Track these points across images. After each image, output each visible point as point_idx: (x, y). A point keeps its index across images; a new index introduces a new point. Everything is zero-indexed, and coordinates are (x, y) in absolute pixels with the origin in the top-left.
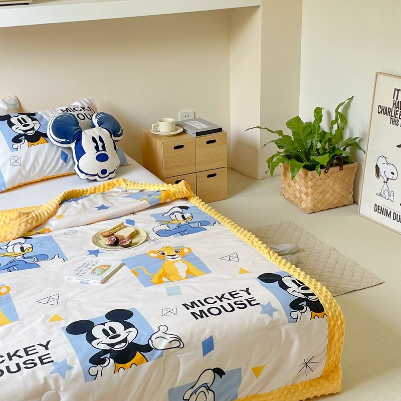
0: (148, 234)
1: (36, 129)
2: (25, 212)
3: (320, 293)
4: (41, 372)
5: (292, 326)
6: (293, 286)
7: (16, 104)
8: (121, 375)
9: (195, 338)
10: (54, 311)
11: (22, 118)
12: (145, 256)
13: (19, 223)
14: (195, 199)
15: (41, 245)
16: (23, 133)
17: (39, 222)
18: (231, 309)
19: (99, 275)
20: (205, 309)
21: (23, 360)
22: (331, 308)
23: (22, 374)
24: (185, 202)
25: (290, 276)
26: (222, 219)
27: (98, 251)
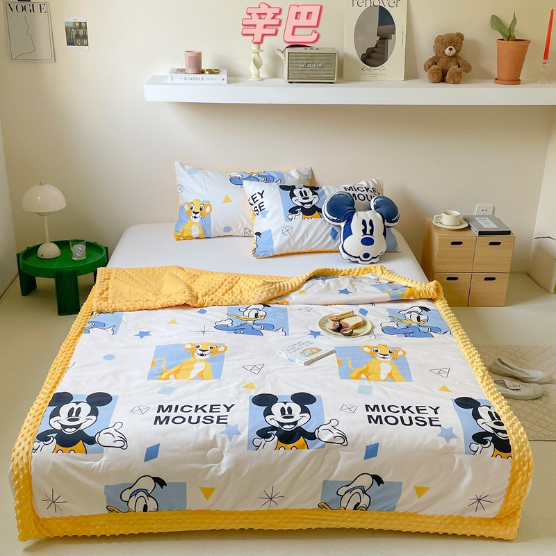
0: (373, 327)
1: (314, 203)
2: (270, 281)
3: (513, 433)
4: (214, 429)
5: (469, 457)
6: (487, 418)
7: (309, 175)
8: (280, 453)
9: (361, 440)
10: (252, 378)
11: (304, 191)
12: (359, 349)
13: (262, 290)
14: (441, 303)
15: (275, 315)
16: (300, 205)
17: (281, 293)
18: (409, 423)
19: (307, 356)
20: (383, 415)
21: (205, 414)
22: (520, 452)
23: (198, 427)
24: (429, 302)
25: (490, 407)
26: (456, 330)
27: (319, 333)
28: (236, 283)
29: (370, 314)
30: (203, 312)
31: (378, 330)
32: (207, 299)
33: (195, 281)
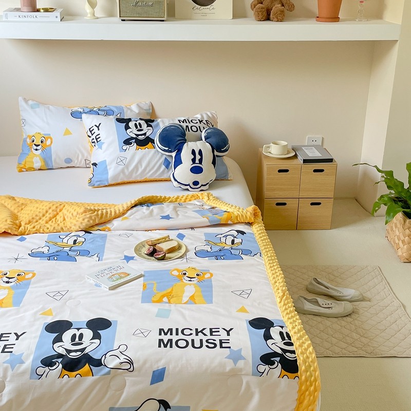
0: (187, 251)
2: (92, 208)
3: (302, 353)
5: (255, 379)
6: (277, 338)
8: (64, 382)
9: (147, 365)
10: (53, 305)
12: (168, 271)
13: (84, 217)
14: (257, 226)
15: (93, 241)
16: (135, 136)
17: (103, 220)
18: (199, 346)
19: (114, 281)
20: (175, 339)
22: (307, 372)
24: (246, 226)
25: (282, 327)
26: (266, 252)
27: (132, 258)
28: (61, 211)
29: (187, 238)
30: (22, 240)
31: (191, 254)
32: (29, 227)
33: (22, 209)
